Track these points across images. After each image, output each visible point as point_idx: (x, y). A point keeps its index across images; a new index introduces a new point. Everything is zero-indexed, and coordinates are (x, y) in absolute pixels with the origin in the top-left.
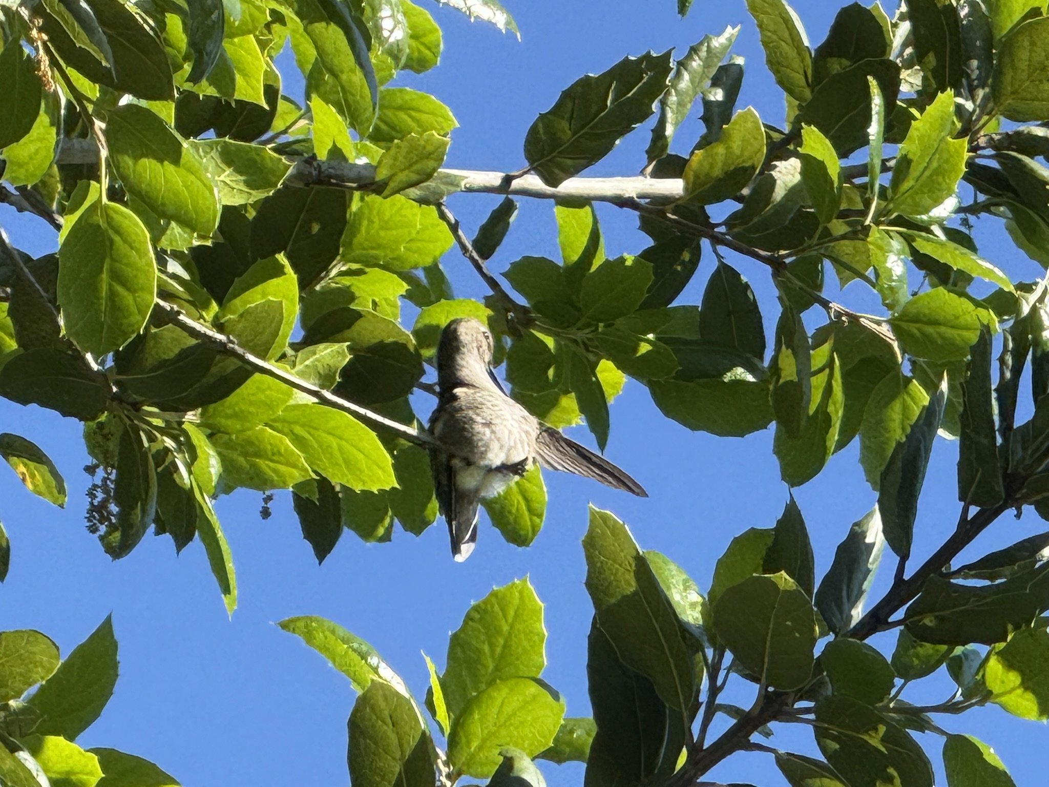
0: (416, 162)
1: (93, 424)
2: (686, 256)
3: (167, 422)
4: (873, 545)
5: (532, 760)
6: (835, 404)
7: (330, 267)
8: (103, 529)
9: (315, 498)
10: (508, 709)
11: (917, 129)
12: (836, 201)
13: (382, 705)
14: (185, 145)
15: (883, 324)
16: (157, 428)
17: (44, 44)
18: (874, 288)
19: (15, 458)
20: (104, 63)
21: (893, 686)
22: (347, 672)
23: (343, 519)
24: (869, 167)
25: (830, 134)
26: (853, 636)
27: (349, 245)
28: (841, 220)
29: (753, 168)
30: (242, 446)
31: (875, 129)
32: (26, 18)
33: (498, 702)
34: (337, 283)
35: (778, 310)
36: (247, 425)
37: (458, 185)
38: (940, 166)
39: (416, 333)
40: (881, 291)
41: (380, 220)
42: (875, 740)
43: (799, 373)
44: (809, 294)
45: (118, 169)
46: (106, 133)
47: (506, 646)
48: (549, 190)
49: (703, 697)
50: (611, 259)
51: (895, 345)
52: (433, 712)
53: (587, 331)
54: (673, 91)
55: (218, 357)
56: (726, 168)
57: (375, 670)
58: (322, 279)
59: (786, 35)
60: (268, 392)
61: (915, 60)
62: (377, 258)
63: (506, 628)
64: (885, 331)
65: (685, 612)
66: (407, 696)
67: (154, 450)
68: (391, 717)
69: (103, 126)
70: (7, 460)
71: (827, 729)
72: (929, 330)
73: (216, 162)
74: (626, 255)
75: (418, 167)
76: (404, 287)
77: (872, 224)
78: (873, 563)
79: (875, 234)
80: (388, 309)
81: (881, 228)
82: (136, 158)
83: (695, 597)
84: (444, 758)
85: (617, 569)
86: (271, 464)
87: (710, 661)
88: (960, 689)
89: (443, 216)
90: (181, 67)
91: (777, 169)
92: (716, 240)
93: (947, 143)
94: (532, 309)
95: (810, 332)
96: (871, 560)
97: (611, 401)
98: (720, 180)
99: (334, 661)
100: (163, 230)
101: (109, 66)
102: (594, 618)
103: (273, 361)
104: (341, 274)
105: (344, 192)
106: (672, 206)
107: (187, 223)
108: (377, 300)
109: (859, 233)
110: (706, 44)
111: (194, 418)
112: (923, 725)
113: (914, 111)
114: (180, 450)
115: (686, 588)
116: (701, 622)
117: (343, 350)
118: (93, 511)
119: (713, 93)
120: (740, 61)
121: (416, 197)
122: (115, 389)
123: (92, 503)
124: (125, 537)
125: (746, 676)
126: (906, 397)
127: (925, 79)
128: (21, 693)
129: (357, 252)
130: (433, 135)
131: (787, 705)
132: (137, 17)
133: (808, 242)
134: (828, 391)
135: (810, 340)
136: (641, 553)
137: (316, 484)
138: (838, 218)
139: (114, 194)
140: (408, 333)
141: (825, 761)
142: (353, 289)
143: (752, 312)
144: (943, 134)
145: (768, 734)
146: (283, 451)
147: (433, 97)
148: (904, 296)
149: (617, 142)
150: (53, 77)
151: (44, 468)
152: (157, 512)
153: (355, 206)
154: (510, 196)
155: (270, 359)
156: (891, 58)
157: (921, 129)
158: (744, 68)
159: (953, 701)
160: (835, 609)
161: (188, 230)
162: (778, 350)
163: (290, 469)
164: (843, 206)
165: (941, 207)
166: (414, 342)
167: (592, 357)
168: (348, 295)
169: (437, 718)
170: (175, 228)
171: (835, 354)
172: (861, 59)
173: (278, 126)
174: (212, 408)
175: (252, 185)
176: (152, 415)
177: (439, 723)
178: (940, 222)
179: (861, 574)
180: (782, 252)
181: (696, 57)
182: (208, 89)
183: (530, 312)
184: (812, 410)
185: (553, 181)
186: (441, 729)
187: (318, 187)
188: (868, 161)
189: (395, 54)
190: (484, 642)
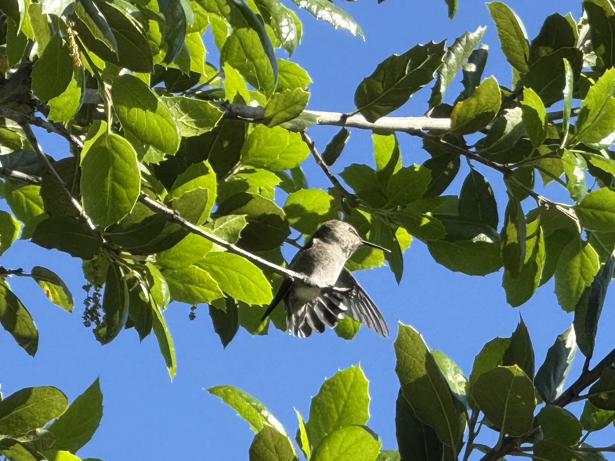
0: (289, 107)
1: (88, 261)
2: (451, 166)
3: (135, 261)
4: (570, 349)
6: (539, 256)
7: (235, 167)
8: (94, 326)
9: (225, 309)
10: (346, 445)
11: (593, 91)
12: (543, 133)
13: (270, 439)
14: (160, 100)
15: (571, 209)
16: (130, 265)
17: (76, 37)
18: (565, 187)
19: (43, 282)
20: (112, 50)
21: (581, 435)
22: (248, 419)
23: (239, 321)
24: (564, 113)
25: (540, 93)
26: (557, 404)
27: (246, 154)
28: (546, 146)
29: (494, 113)
30: (181, 277)
31: (567, 91)
32: (65, 21)
33: (341, 439)
34: (238, 178)
35: (507, 199)
36: (185, 264)
37: (315, 121)
38: (607, 114)
39: (286, 209)
40: (570, 189)
41: (265, 140)
43: (518, 238)
44: (526, 190)
45: (118, 112)
46: (112, 91)
47: (345, 406)
48: (369, 124)
49: (465, 439)
50: (405, 167)
51: (577, 222)
52: (301, 445)
53: (390, 210)
54: (445, 65)
55: (167, 222)
56: (476, 113)
57: (266, 419)
58: (229, 175)
59: (514, 31)
60: (198, 245)
61: (592, 48)
62: (263, 163)
63: (345, 394)
64: (571, 213)
65: (455, 387)
66: (285, 434)
67: (127, 278)
68: (275, 447)
69: (110, 87)
70: (39, 283)
71: (540, 460)
72: (598, 213)
73: (178, 110)
74: (415, 165)
75: (288, 110)
76: (279, 181)
77: (565, 149)
78: (570, 359)
79: (567, 154)
80: (267, 193)
81: (570, 150)
82: (130, 107)
83: (461, 378)
85: (414, 361)
86: (197, 287)
87: (470, 417)
89: (304, 139)
90: (158, 53)
91: (508, 114)
92: (470, 156)
93: (611, 99)
94: (357, 196)
95: (526, 213)
96: (568, 358)
97: (403, 252)
98: (473, 120)
99: (241, 413)
100: (145, 152)
101: (114, 51)
102: (400, 391)
103: (200, 226)
104: (241, 172)
105: (243, 123)
106: (444, 135)
107: (159, 147)
108: (262, 188)
109: (557, 153)
110: (465, 37)
111: (152, 259)
112: (598, 459)
113: (591, 80)
114: (144, 279)
115: (456, 372)
116: (465, 394)
117: (243, 219)
118: (88, 313)
119: (469, 67)
120: (486, 47)
121: (289, 128)
122: (104, 241)
123: (87, 309)
124: (109, 331)
125: (492, 427)
126: (584, 253)
127: (598, 60)
128: (43, 425)
129: (250, 159)
130: (300, 89)
131: (516, 445)
132: (132, 22)
133: (525, 159)
134: (536, 249)
135: (526, 218)
136: (429, 351)
137: (225, 301)
138: (544, 144)
139: (115, 127)
140: (281, 208)
142: (248, 181)
143: (491, 201)
144: (609, 95)
146: (205, 280)
147: (297, 65)
148: (584, 192)
149: (411, 96)
150: (80, 57)
151: (60, 288)
152: (129, 316)
153: (250, 130)
154: (345, 128)
155: (198, 225)
156: (577, 47)
157: (595, 91)
158: (488, 52)
160: (546, 388)
161: (160, 152)
162: (506, 224)
163: (210, 292)
164: (548, 137)
165: (606, 139)
166: (284, 214)
167: (393, 226)
168: (245, 185)
169: (303, 449)
170: (152, 150)
171: (541, 227)
172: (559, 48)
173: (203, 79)
174: (163, 253)
175: (199, 124)
176: (127, 257)
177: (304, 451)
178: (606, 148)
179: (562, 366)
180: (509, 164)
181: (459, 45)
182: (173, 65)
183: (356, 198)
184: (526, 261)
185: (372, 119)
186: (305, 455)
187: (229, 120)
188: (563, 109)
189: (289, 48)
190: (332, 403)
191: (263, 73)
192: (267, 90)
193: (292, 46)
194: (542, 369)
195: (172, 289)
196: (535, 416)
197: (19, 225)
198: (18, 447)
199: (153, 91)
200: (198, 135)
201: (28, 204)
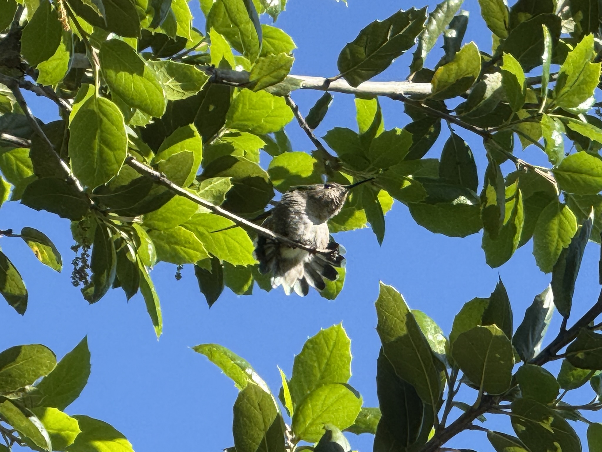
0: (274, 71)
1: (77, 222)
2: (432, 129)
3: (122, 222)
4: (548, 309)
5: (342, 431)
6: (519, 218)
7: (220, 131)
8: (82, 285)
9: (210, 269)
10: (328, 403)
11: (571, 56)
12: (523, 98)
13: (254, 397)
14: (146, 64)
15: (549, 172)
16: (117, 226)
18: (544, 150)
19: (32, 242)
20: (100, 15)
21: (559, 393)
22: (233, 378)
23: (224, 281)
24: (542, 78)
25: (519, 58)
26: (534, 363)
27: (231, 118)
28: (525, 110)
29: (473, 78)
30: (167, 238)
31: (546, 56)
33: (323, 397)
34: (223, 141)
35: (487, 163)
36: (171, 226)
37: (299, 85)
38: (584, 79)
39: (270, 171)
40: (548, 153)
41: (249, 105)
42: (547, 426)
43: (498, 200)
44: (505, 153)
45: (106, 77)
46: (99, 55)
47: (327, 364)
48: (352, 88)
49: (445, 397)
50: (387, 130)
51: (556, 185)
52: (284, 403)
53: (372, 173)
54: (426, 31)
55: (154, 185)
56: (457, 78)
57: (250, 377)
58: (215, 138)
60: (184, 207)
61: (570, 14)
62: (247, 126)
63: (328, 353)
64: (549, 176)
65: (435, 346)
66: (269, 392)
67: (115, 239)
68: (259, 405)
69: (98, 51)
70: (28, 243)
71: (518, 418)
72: (576, 176)
73: (164, 74)
74: (397, 129)
75: (275, 74)
76: (263, 144)
77: (544, 113)
78: (548, 319)
79: (546, 119)
80: (252, 156)
81: (548, 115)
82: (117, 72)
83: (441, 338)
84: (290, 430)
85: (396, 321)
86: (183, 248)
87: (449, 376)
88: (598, 396)
89: (288, 103)
90: (145, 18)
91: (488, 78)
92: (451, 120)
93: (589, 65)
94: (340, 159)
95: (505, 175)
96: (546, 318)
97: (385, 214)
98: (454, 84)
99: (225, 371)
100: (132, 115)
101: (102, 16)
102: (381, 350)
103: (187, 188)
104: (226, 135)
105: (229, 87)
106: (425, 99)
107: (146, 110)
108: (246, 151)
109: (536, 118)
110: (447, 3)
111: (139, 220)
112: (576, 417)
113: (569, 46)
114: (131, 240)
115: (436, 332)
116: (445, 353)
117: (228, 182)
118: (76, 273)
119: (450, 32)
120: (466, 14)
121: (273, 91)
122: (92, 203)
123: (75, 269)
124: (96, 290)
125: (471, 386)
126: (561, 216)
127: (576, 26)
128: (33, 382)
129: (236, 123)
130: (284, 54)
131: (495, 403)
133: (505, 123)
134: (515, 212)
135: (505, 181)
136: (410, 311)
137: (210, 261)
138: (523, 108)
139: (103, 91)
140: (266, 172)
141: (516, 436)
142: (233, 144)
143: (471, 164)
144: (587, 60)
145: (483, 420)
146: (191, 241)
147: (282, 30)
148: (562, 156)
149: (393, 61)
150: (68, 22)
151: (49, 248)
152: (116, 276)
153: (235, 94)
154: (328, 92)
155: (184, 187)
156: (556, 14)
157: (574, 57)
158: (468, 18)
159: (594, 403)
160: (525, 349)
161: (146, 115)
162: (486, 186)
163: (195, 252)
164: (527, 101)
165: (585, 103)
166: (268, 176)
167: (375, 188)
168: (230, 148)
169: (286, 406)
170: (139, 114)
171: (519, 189)
172: (539, 14)
173: (189, 45)
174: (150, 215)
175: (185, 88)
176: (114, 218)
177: (287, 409)
178: (584, 112)
179: (540, 326)
180: (489, 128)
181: (440, 11)
182: (159, 30)
183: (339, 161)
184: (505, 224)
185: (354, 84)
186: (288, 412)
187: (215, 84)
188: (542, 75)
189: (273, 13)
190: (315, 361)
191: (248, 37)
192: (252, 54)
193: (276, 11)
194: (520, 329)
195: (159, 250)
196: (513, 374)
197: (9, 187)
198: (7, 403)
199: (140, 55)
200: (184, 98)
201: (17, 166)
